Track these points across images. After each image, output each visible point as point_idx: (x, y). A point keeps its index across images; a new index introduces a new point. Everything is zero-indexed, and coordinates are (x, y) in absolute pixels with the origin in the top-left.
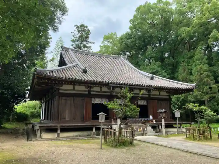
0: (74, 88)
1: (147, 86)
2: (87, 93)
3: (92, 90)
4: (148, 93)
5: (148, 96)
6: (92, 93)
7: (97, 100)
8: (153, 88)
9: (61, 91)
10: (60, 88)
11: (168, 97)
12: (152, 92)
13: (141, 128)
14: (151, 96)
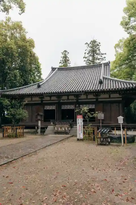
0: (32, 100)
1: (78, 92)
2: (40, 102)
4: (95, 97)
5: (95, 100)
8: (84, 93)
10: (23, 100)
11: (121, 99)
12: (100, 96)
13: (63, 128)
14: (99, 100)
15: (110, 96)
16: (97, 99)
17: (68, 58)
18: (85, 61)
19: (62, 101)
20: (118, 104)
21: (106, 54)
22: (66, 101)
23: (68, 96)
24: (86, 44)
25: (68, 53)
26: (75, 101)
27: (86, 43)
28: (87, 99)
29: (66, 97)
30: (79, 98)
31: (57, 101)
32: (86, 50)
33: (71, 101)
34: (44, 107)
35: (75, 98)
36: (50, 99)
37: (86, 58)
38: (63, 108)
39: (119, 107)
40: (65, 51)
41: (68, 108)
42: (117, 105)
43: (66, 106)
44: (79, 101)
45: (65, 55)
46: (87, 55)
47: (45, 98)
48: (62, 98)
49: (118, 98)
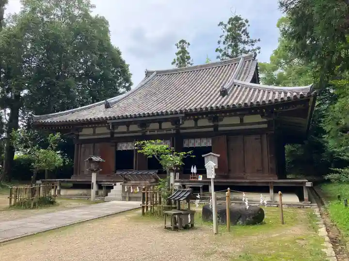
0: (94, 132)
1: (172, 114)
2: (109, 136)
3: (116, 131)
6: (116, 135)
7: (125, 145)
8: (183, 115)
9: (80, 138)
10: (80, 133)
11: (265, 126)
12: (222, 120)
13: (138, 188)
14: (220, 129)
15: (242, 120)
16: (216, 127)
17: (188, 53)
18: (218, 57)
19: (148, 133)
20: (258, 136)
21: (259, 40)
22: (156, 133)
23: (160, 122)
24: (219, 25)
25: (189, 44)
26: (172, 132)
27: (221, 24)
28: (196, 127)
29: (156, 125)
30: (181, 126)
31: (140, 134)
32: (221, 37)
33: (165, 132)
34: (116, 146)
35: (174, 127)
36: (128, 129)
37: (221, 51)
39: (261, 143)
40: (183, 41)
42: (256, 139)
44: (182, 131)
45: (183, 48)
46: (222, 47)
47: (117, 128)
48: (149, 126)
49: (259, 123)
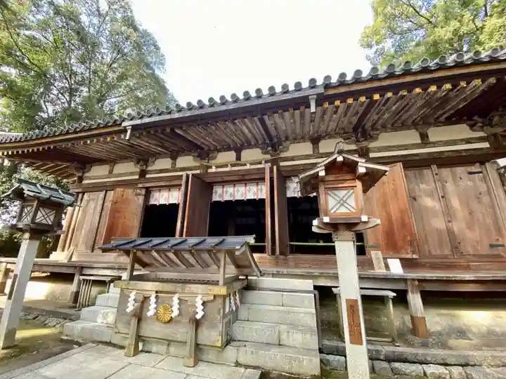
0: (111, 171)
2: (137, 177)
4: (352, 147)
7: (166, 194)
9: (84, 182)
10: (85, 175)
11: (486, 145)
12: (376, 139)
15: (424, 137)
19: (213, 170)
22: (229, 168)
28: (317, 154)
29: (230, 156)
30: (283, 155)
31: (198, 172)
33: (248, 167)
34: (148, 196)
35: (267, 157)
36: (174, 164)
38: (216, 198)
41: (239, 197)
43: (230, 189)
44: (284, 164)
47: (154, 162)
48: (215, 158)
49: (468, 141)
